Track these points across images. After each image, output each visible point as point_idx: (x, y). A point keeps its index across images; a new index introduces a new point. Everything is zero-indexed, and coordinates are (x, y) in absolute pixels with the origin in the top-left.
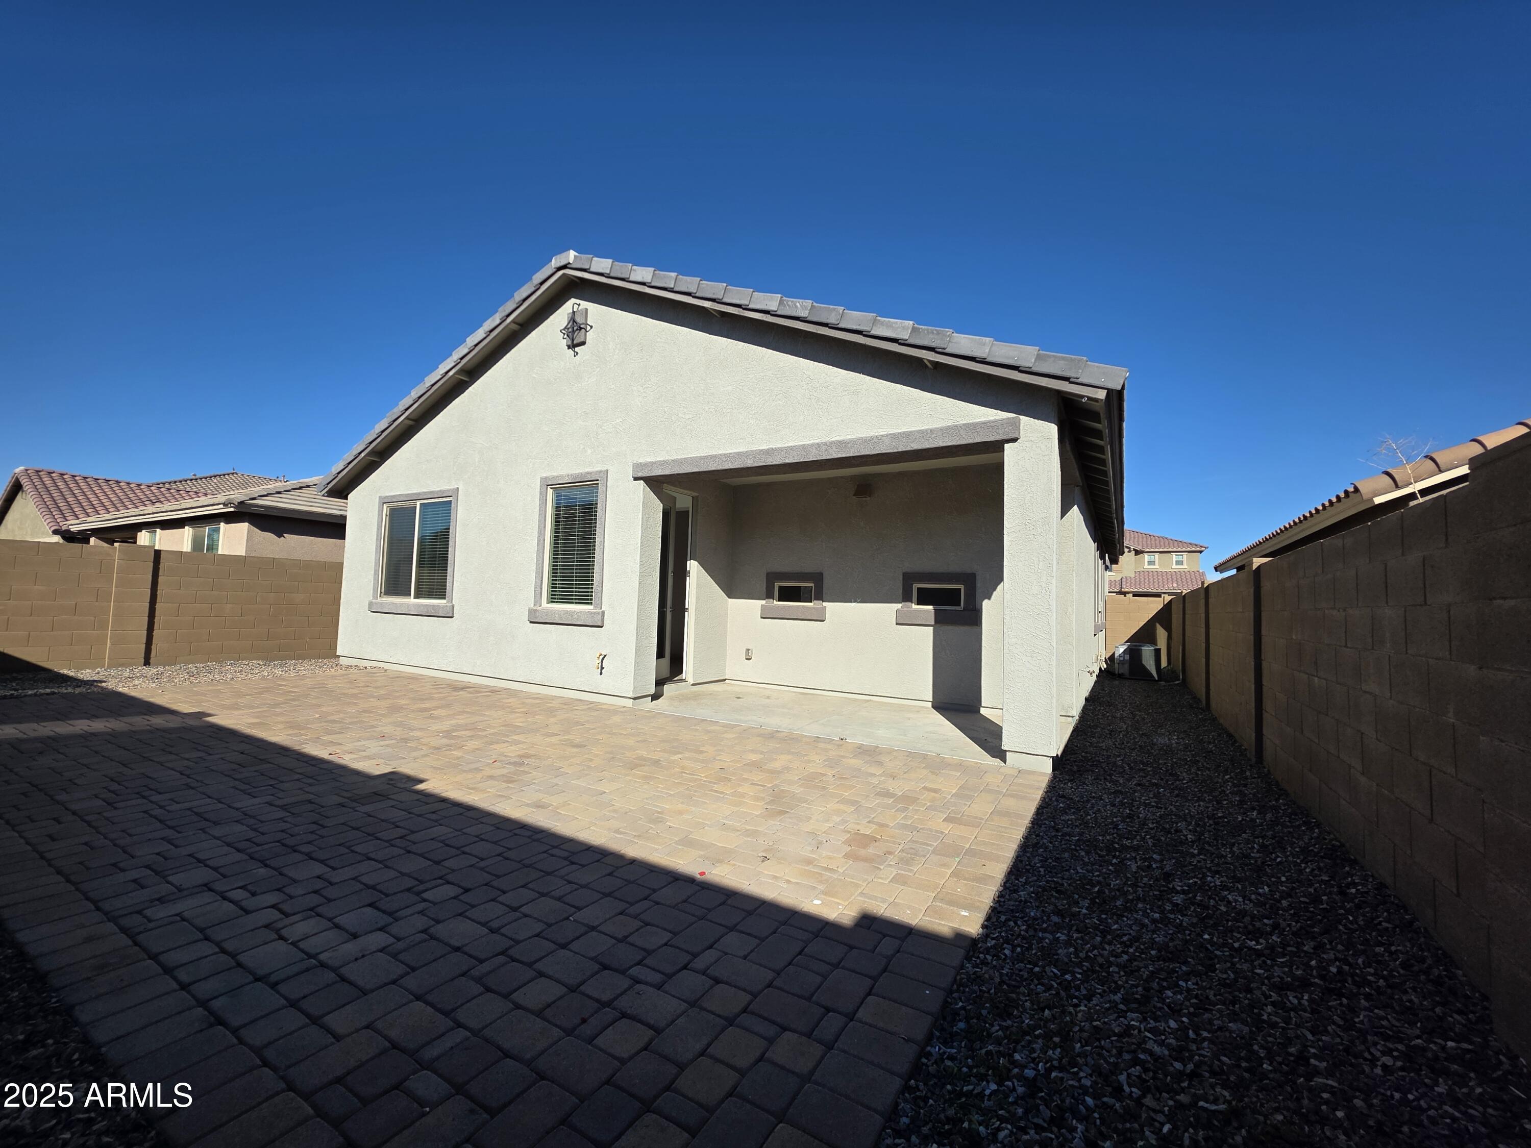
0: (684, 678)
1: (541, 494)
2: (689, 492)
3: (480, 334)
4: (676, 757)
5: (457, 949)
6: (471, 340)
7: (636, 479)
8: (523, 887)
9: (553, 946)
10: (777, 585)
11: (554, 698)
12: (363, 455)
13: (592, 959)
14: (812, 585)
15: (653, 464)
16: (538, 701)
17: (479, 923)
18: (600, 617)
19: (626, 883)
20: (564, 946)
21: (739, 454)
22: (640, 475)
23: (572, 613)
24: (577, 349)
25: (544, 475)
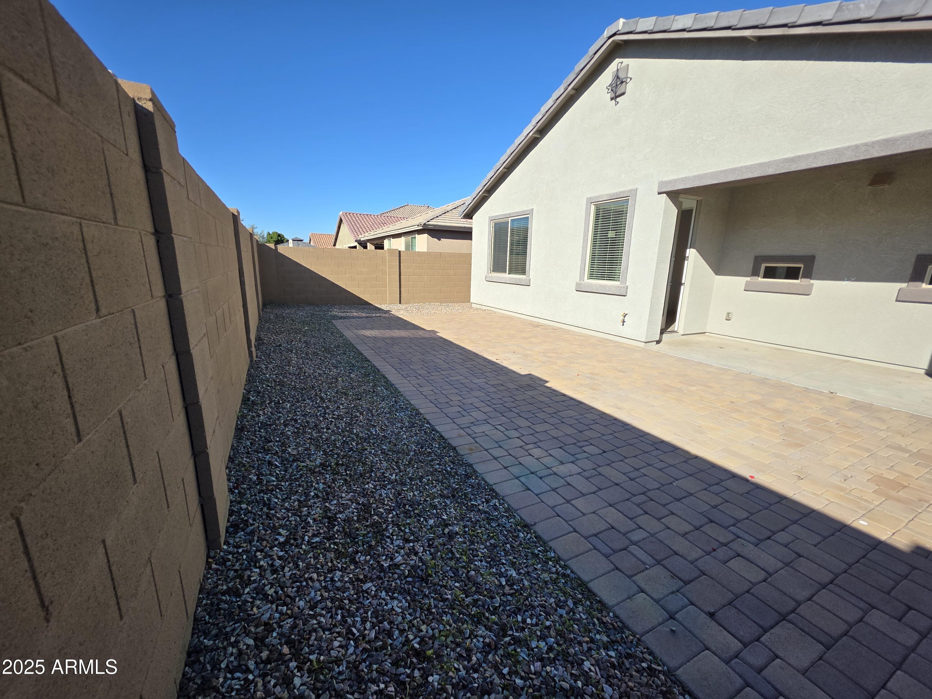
0: (676, 330)
1: (586, 209)
2: (695, 197)
3: (550, 102)
4: (693, 388)
5: (617, 484)
6: (544, 109)
7: (659, 193)
8: (634, 457)
9: (672, 499)
10: (763, 266)
11: (591, 336)
12: (481, 193)
13: (701, 513)
14: (802, 266)
15: (676, 181)
16: (582, 338)
17: (622, 473)
18: (625, 290)
19: (698, 470)
20: (678, 500)
21: (761, 165)
22: (664, 190)
23: (605, 286)
24: (618, 99)
25: (589, 196)
